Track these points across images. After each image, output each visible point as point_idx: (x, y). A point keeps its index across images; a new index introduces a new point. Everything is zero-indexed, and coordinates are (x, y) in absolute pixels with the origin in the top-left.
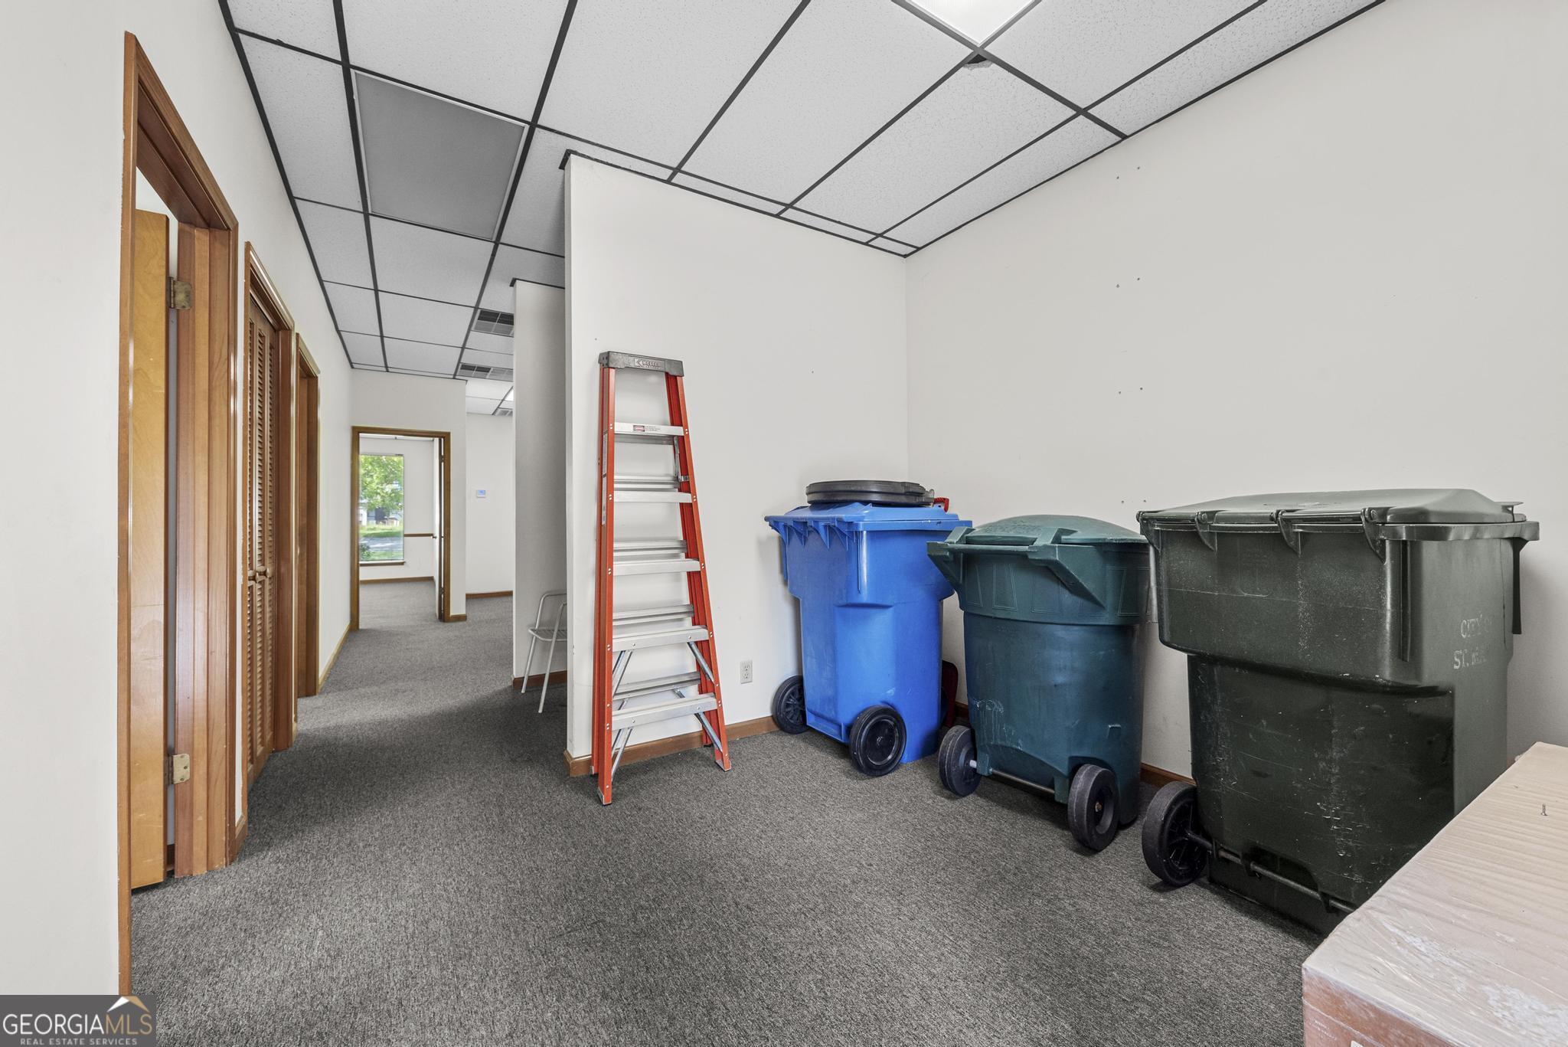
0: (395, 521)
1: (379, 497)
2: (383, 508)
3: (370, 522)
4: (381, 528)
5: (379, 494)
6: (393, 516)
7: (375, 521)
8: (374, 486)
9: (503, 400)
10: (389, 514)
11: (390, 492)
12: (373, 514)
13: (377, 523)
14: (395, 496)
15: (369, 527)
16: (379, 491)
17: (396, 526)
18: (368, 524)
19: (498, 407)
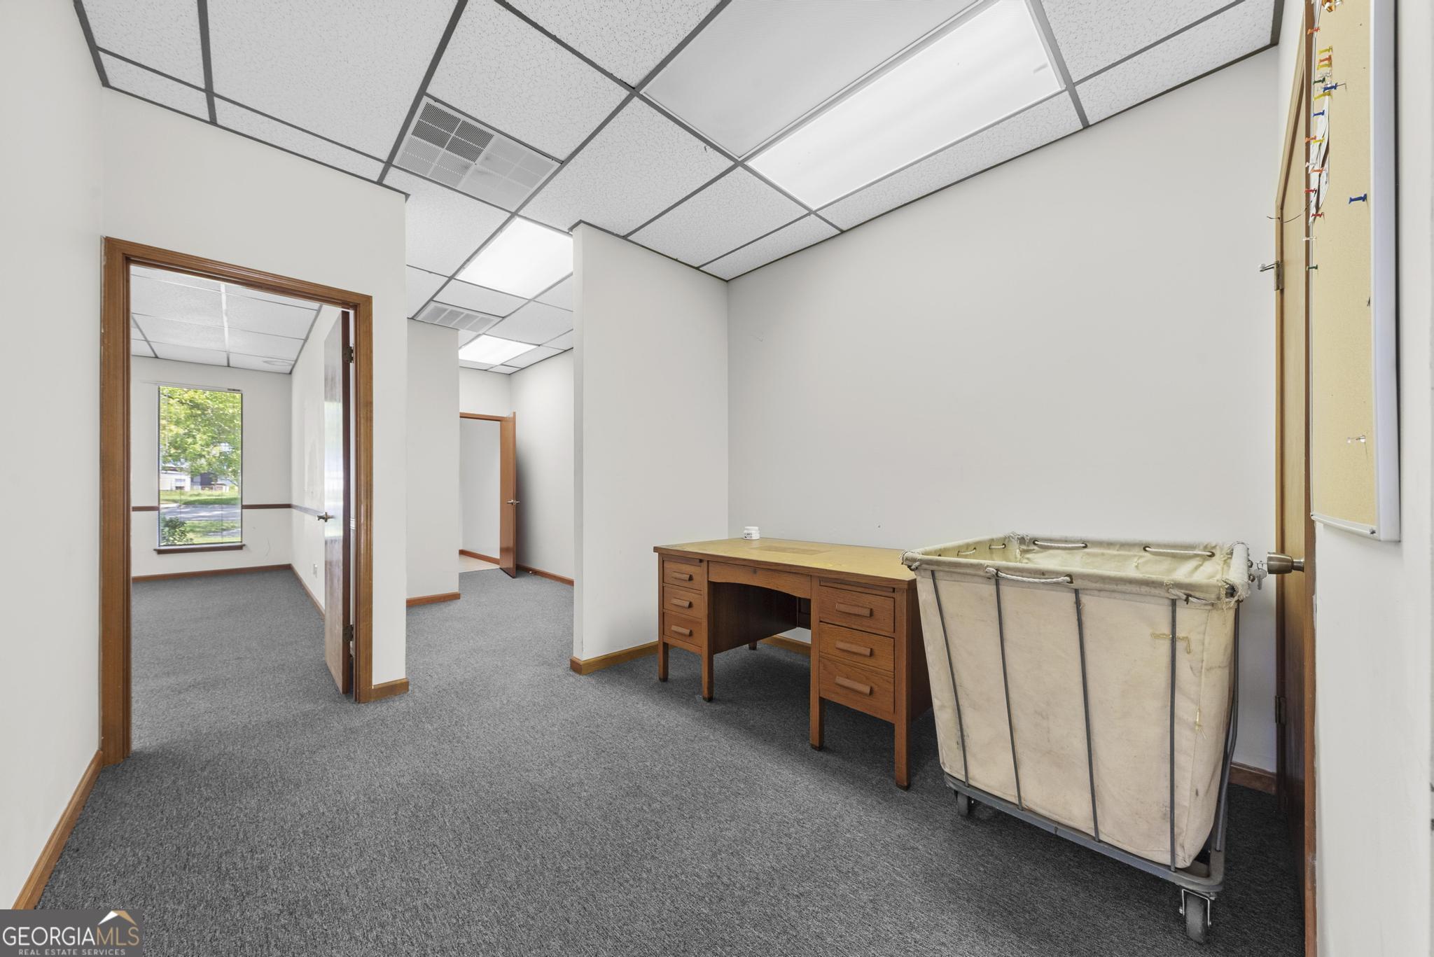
0: (224, 487)
1: (203, 461)
2: (209, 473)
3: (195, 487)
4: (207, 494)
5: (204, 456)
6: (219, 482)
7: (200, 487)
8: (198, 447)
9: (451, 278)
10: (216, 480)
11: (218, 455)
12: (198, 479)
13: (202, 489)
14: (225, 459)
15: (192, 493)
16: (204, 453)
17: (227, 490)
18: (192, 488)
19: (431, 300)
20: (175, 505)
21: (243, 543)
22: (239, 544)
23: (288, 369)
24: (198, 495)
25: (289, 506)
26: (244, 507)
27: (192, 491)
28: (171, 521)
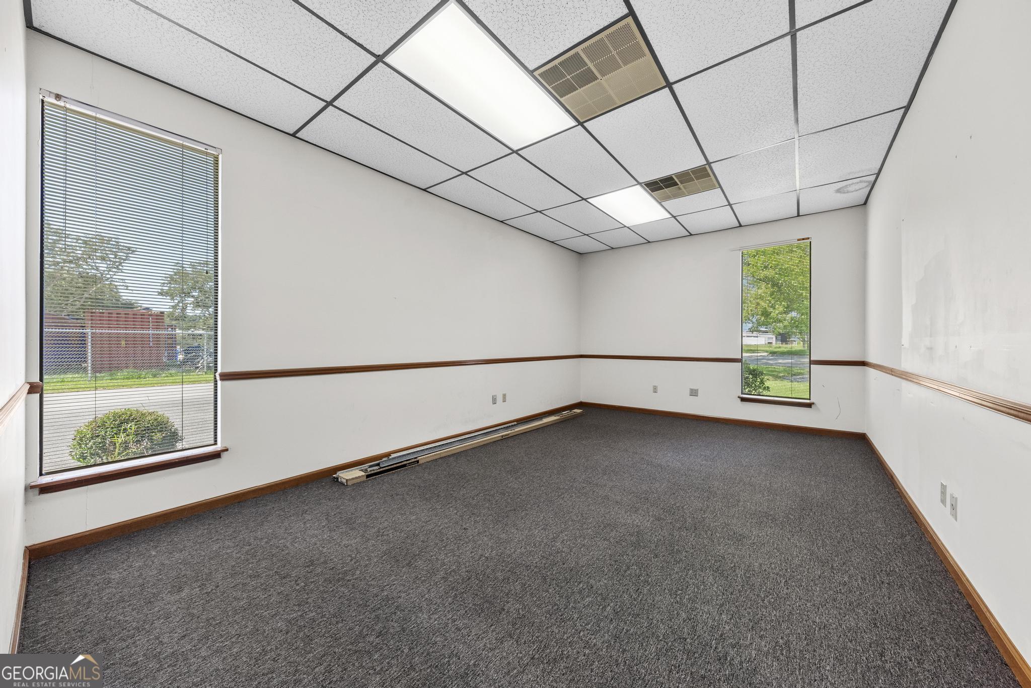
2: (786, 333)
10: (789, 338)
20: (765, 354)
21: (812, 401)
22: (808, 401)
23: (860, 196)
24: (780, 347)
25: (863, 364)
26: (812, 362)
27: (777, 346)
28: (754, 370)
